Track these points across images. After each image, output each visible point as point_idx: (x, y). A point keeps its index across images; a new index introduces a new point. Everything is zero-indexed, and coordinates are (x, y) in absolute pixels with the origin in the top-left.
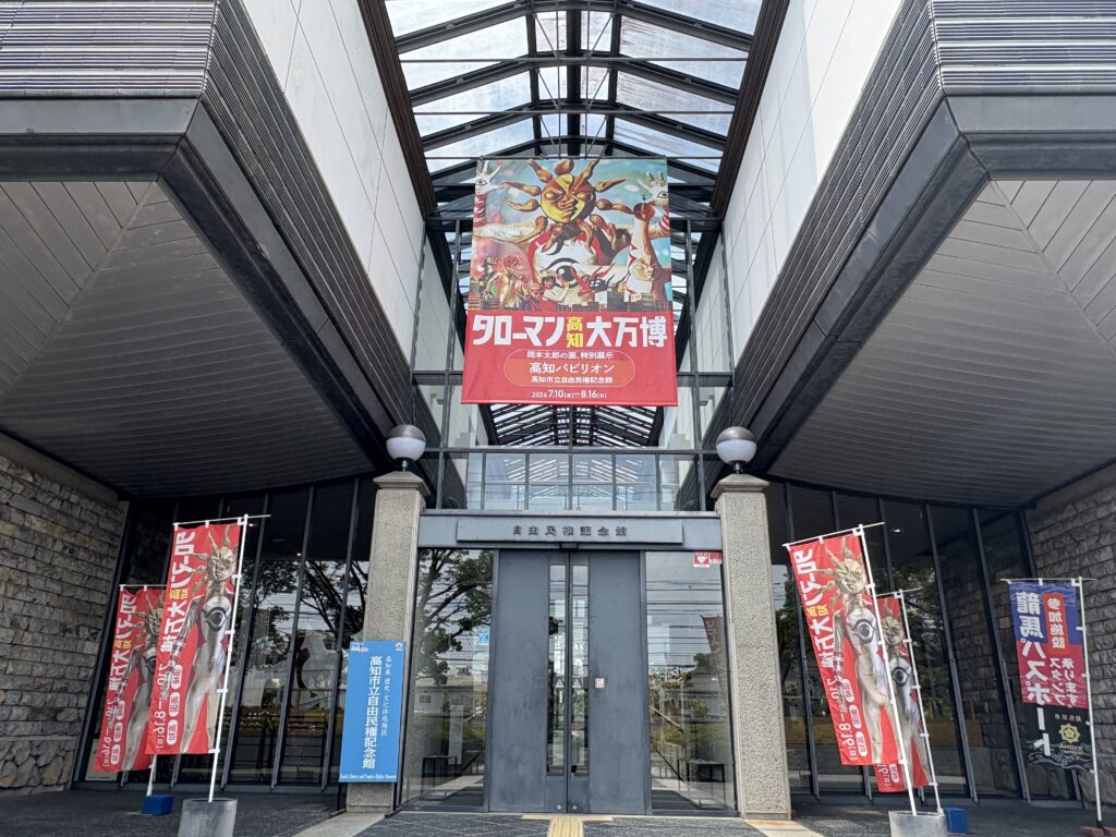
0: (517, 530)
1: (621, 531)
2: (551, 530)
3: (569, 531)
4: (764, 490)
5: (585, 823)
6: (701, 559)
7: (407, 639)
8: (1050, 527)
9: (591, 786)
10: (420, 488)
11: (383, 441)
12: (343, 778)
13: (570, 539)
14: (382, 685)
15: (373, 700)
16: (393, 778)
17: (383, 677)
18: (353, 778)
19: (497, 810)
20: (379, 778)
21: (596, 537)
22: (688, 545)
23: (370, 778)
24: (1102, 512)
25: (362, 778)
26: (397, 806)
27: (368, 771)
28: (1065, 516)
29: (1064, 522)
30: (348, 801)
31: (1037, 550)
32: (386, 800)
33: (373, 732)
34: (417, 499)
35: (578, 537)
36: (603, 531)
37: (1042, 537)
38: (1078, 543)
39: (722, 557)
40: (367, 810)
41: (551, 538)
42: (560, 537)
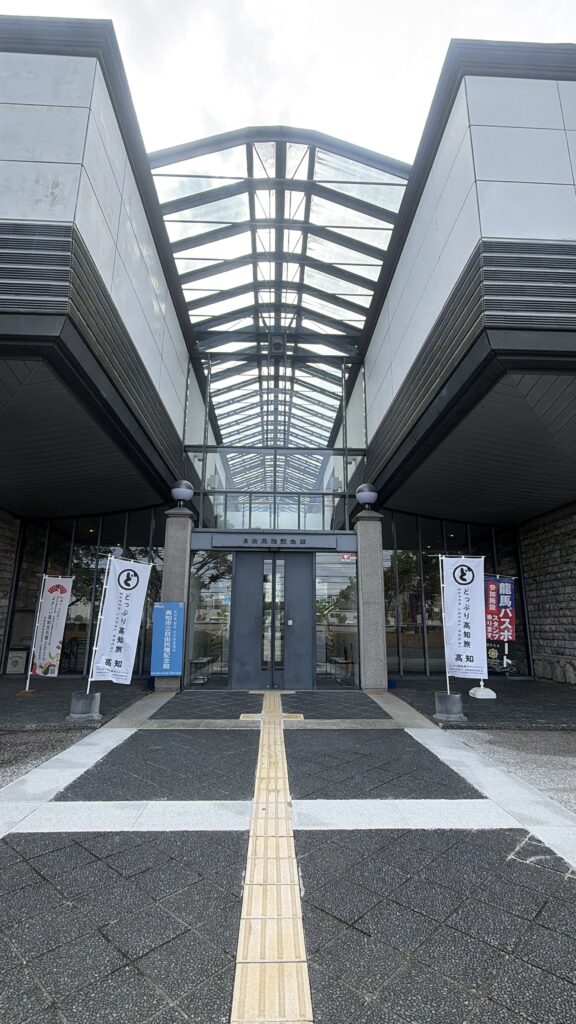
0: (246, 541)
1: (303, 542)
2: (264, 541)
3: (275, 541)
4: (381, 520)
5: (282, 695)
6: (346, 556)
7: (185, 600)
8: (531, 537)
9: (285, 676)
10: (191, 517)
11: (169, 489)
12: (153, 674)
13: (275, 546)
14: (172, 625)
15: (167, 633)
16: (180, 673)
17: (173, 621)
18: (158, 674)
19: (236, 688)
20: (172, 673)
21: (289, 545)
22: (339, 549)
23: (167, 673)
24: (557, 532)
25: (162, 674)
26: (182, 687)
27: (166, 670)
28: (538, 532)
29: (538, 535)
30: (156, 684)
31: (523, 549)
32: (176, 684)
33: (168, 650)
34: (190, 523)
35: (279, 544)
36: (293, 542)
37: (526, 542)
38: (544, 547)
39: (357, 556)
40: (166, 690)
41: (264, 545)
42: (269, 544)
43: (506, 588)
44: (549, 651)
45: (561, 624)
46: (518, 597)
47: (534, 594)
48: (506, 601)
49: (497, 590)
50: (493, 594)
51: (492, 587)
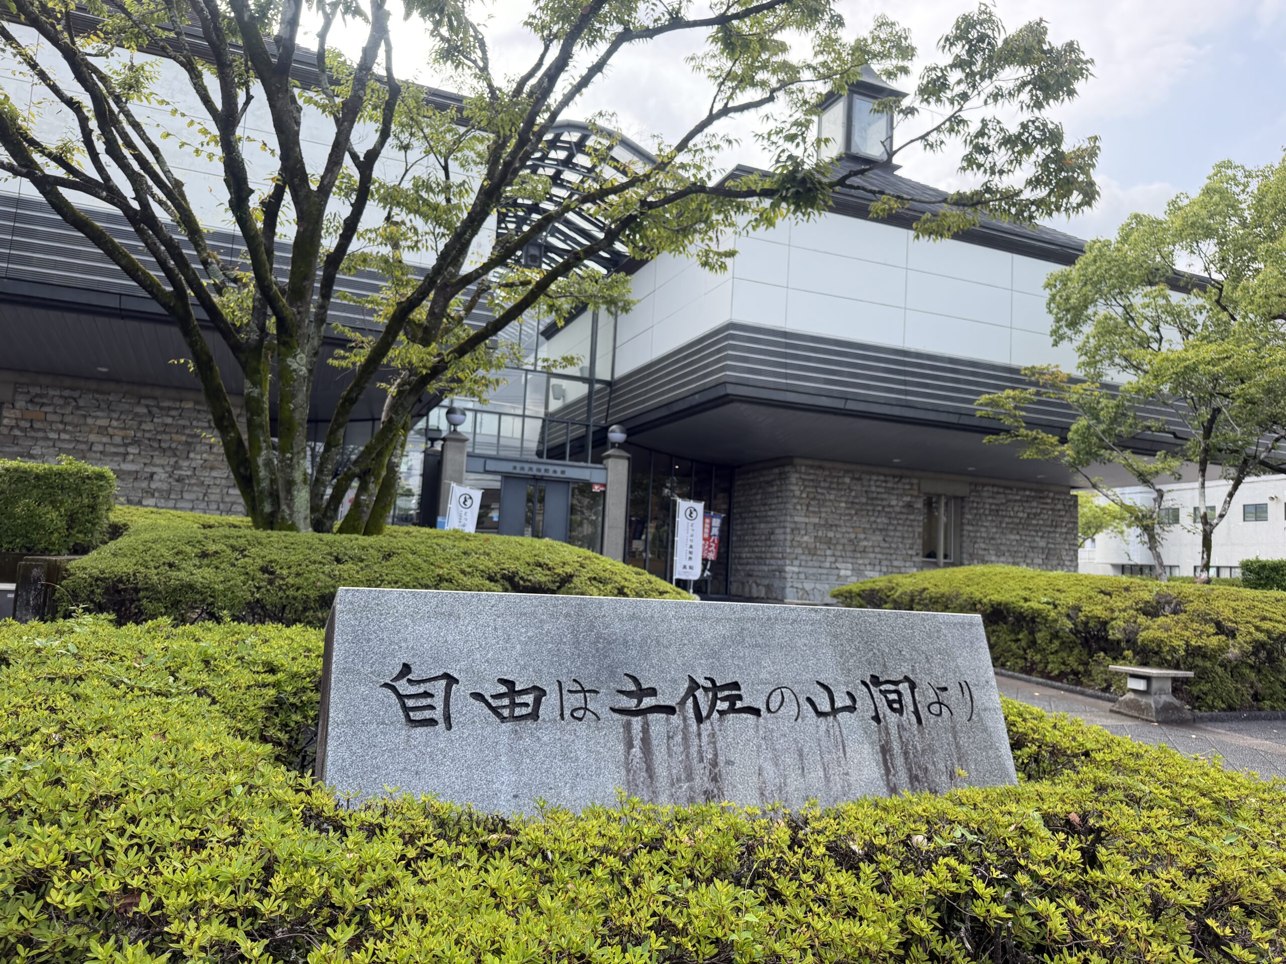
0: (515, 468)
1: (563, 472)
2: (531, 469)
3: (539, 470)
4: (628, 459)
6: (597, 487)
8: (742, 480)
13: (539, 474)
21: (551, 474)
22: (592, 481)
24: (762, 479)
28: (748, 477)
29: (748, 479)
35: (542, 473)
36: (554, 471)
37: (739, 483)
38: (750, 489)
41: (530, 473)
42: (534, 472)
43: (717, 522)
44: (742, 573)
45: (754, 552)
46: (726, 528)
47: (739, 527)
48: (715, 531)
49: (711, 523)
50: (707, 526)
51: (707, 521)
